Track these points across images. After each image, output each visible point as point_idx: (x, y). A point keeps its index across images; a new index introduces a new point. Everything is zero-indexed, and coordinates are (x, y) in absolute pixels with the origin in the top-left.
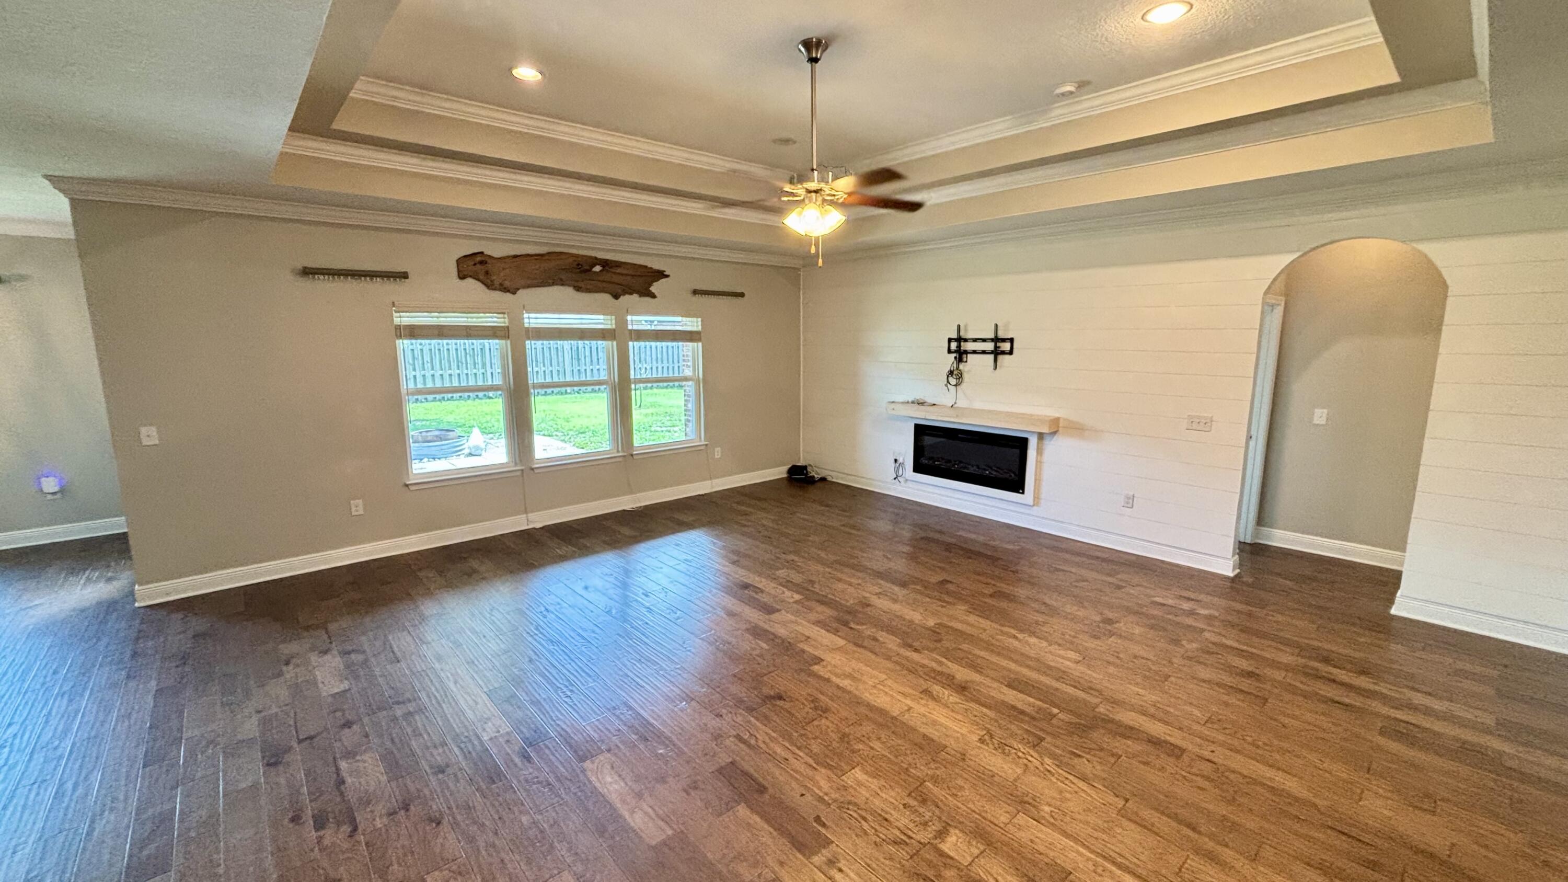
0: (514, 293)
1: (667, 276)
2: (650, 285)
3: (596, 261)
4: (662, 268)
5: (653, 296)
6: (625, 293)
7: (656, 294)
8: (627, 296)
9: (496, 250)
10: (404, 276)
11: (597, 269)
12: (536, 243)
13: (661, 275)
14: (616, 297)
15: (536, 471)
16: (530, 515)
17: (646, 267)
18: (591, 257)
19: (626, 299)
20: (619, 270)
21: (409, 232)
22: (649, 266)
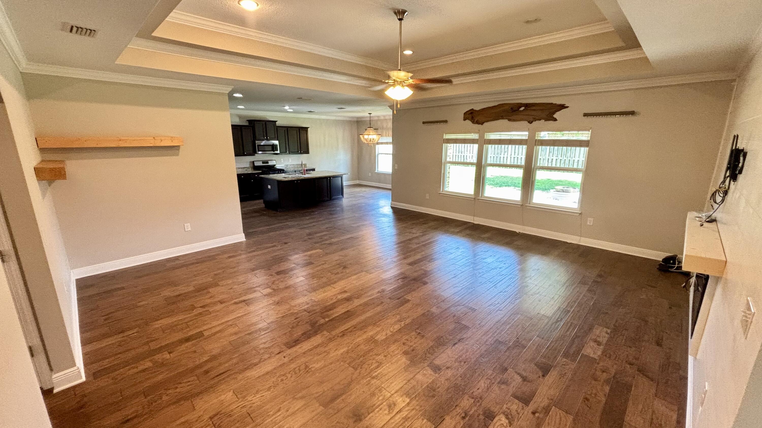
0: (482, 124)
1: (567, 107)
2: (554, 113)
3: (521, 105)
4: (563, 103)
5: (555, 120)
6: (535, 120)
7: (557, 119)
8: (537, 122)
9: (478, 108)
10: (446, 122)
11: (522, 109)
12: (494, 101)
13: (563, 107)
14: (530, 122)
15: (480, 200)
16: (475, 217)
17: (552, 103)
18: (518, 104)
19: (536, 123)
20: (534, 108)
21: (450, 105)
22: (554, 103)
